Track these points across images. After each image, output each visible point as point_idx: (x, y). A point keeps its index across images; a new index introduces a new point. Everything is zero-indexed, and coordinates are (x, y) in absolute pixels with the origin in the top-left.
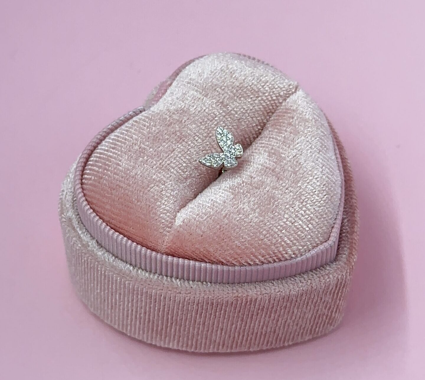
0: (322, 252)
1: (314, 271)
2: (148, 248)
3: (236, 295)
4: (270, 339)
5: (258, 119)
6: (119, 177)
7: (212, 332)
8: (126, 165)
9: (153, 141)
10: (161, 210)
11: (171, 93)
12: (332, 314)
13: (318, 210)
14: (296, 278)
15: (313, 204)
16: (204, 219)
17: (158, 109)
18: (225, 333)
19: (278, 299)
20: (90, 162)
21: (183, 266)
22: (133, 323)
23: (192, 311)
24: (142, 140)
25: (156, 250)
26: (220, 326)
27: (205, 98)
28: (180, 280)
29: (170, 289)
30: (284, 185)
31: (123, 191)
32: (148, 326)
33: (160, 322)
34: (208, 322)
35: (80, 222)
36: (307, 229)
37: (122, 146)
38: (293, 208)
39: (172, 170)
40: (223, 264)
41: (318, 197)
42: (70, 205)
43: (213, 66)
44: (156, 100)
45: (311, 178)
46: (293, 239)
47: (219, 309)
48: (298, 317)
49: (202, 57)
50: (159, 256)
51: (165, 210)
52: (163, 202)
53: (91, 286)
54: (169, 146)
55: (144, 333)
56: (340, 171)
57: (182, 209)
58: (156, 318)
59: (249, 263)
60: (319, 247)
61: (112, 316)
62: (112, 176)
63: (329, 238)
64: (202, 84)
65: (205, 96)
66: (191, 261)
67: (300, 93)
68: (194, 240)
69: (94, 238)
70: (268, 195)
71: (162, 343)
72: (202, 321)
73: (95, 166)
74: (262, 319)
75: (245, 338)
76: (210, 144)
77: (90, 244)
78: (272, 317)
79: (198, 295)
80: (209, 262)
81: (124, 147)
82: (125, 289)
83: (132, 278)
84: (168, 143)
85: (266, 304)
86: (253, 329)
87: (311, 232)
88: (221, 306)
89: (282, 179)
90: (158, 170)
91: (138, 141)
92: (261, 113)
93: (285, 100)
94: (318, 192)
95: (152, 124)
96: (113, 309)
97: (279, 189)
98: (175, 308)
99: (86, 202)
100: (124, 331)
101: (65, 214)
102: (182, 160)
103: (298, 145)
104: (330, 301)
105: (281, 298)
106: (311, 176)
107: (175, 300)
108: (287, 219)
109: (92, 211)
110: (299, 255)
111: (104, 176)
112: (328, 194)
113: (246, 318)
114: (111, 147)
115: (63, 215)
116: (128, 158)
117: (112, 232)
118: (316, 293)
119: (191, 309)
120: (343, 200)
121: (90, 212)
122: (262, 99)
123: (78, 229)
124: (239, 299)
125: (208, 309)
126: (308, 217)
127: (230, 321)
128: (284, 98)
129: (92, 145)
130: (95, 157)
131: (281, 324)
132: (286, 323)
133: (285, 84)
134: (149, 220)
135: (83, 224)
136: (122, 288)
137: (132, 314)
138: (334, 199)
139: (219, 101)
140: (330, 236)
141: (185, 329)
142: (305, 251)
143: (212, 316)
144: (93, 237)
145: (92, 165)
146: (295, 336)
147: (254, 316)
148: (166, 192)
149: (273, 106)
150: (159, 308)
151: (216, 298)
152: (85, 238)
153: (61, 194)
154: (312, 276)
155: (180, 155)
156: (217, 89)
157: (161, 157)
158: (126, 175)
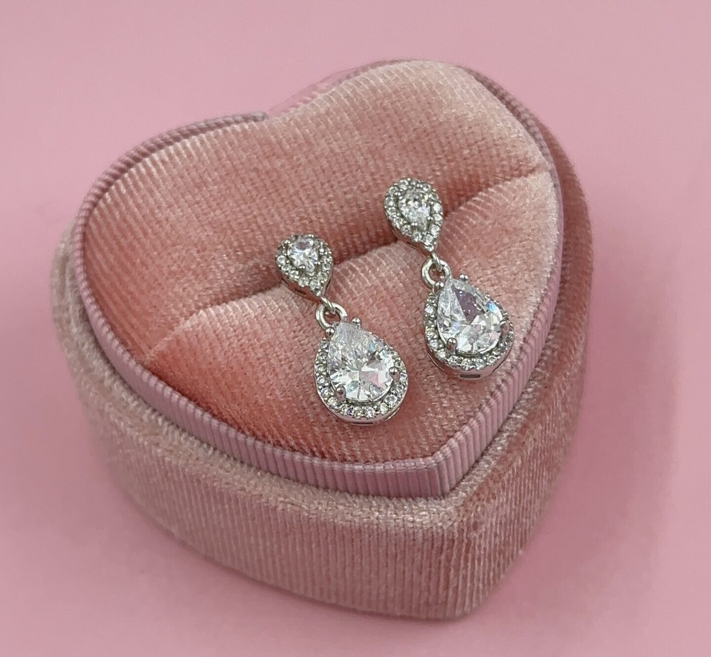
21: (170, 401)
34: (211, 516)
37: (178, 165)
48: (366, 569)
50: (138, 369)
62: (132, 208)
63: (435, 452)
64: (366, 107)
68: (195, 365)
73: (124, 183)
78: (315, 551)
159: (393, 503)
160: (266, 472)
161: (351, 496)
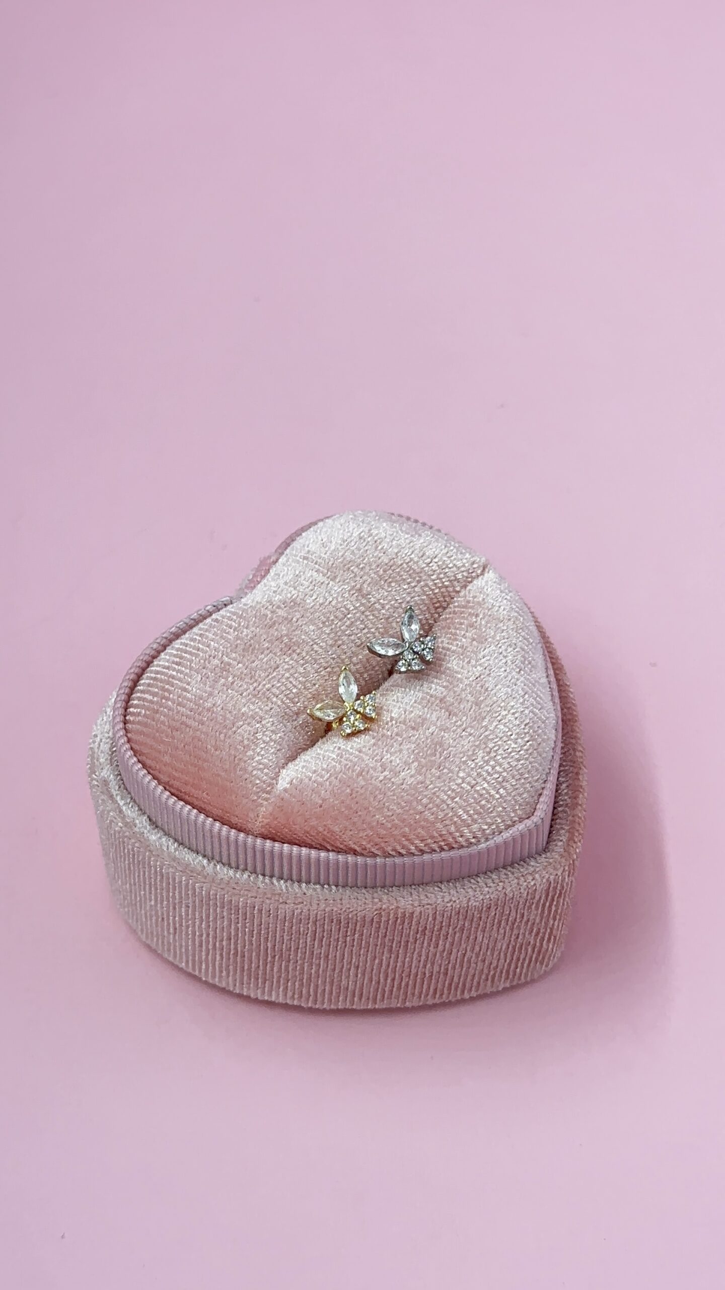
0: (522, 835)
1: (509, 868)
2: (232, 826)
3: (379, 905)
4: (439, 986)
5: (420, 617)
6: (186, 709)
7: (341, 971)
8: (198, 691)
9: (243, 651)
10: (254, 764)
11: (276, 574)
12: (541, 944)
13: (516, 765)
14: (479, 880)
15: (507, 755)
16: (325, 779)
17: (253, 601)
18: (364, 974)
19: (449, 915)
20: (139, 688)
21: (290, 856)
22: (210, 957)
23: (307, 933)
24: (225, 650)
25: (245, 829)
26: (354, 960)
27: (331, 583)
28: (286, 881)
29: (269, 896)
30: (459, 723)
31: (191, 733)
32: (235, 962)
33: (254, 954)
34: (334, 955)
35: (123, 785)
36: (498, 796)
37: (193, 660)
38: (473, 761)
39: (275, 699)
40: (355, 853)
41: (516, 743)
42: (106, 759)
43: (347, 530)
44: (252, 587)
45: (504, 713)
46: (472, 812)
47: (351, 930)
48: (484, 947)
49: (328, 518)
50: (250, 840)
51: (260, 764)
52: (258, 750)
53: (140, 895)
54: (270, 660)
55: (228, 976)
56: (554, 703)
57: (290, 764)
58: (247, 947)
59: (399, 853)
60: (516, 826)
61: (175, 946)
62: (175, 708)
63: (534, 812)
64: (327, 561)
65: (331, 580)
66: (304, 849)
67: (490, 575)
68: (308, 813)
69: (144, 813)
70: (432, 740)
71: (259, 991)
72: (323, 952)
73: (147, 694)
74: (424, 950)
75: (396, 983)
76: (339, 657)
77: (137, 822)
78: (440, 948)
79: (315, 906)
80: (333, 851)
81: (194, 661)
82: (195, 897)
83: (206, 878)
84: (268, 655)
85: (428, 923)
86: (410, 967)
87: (503, 801)
88: (354, 925)
89: (456, 715)
90: (250, 699)
91: (218, 652)
92: (426, 608)
93: (465, 587)
94: (516, 737)
95: (242, 624)
96: (177, 934)
97: (452, 729)
98: (278, 929)
99: (132, 752)
100: (197, 973)
101: (97, 774)
102: (291, 682)
103: (483, 660)
104: (538, 921)
105: (453, 912)
106: (505, 710)
107: (278, 915)
108: (463, 779)
109: (140, 766)
110: (483, 840)
111: (162, 709)
112: (532, 739)
113: (396, 947)
114: (173, 662)
115: (94, 776)
116: (202, 678)
117: (173, 800)
118: (512, 906)
119: (304, 931)
120: (558, 750)
121: (137, 768)
122: (427, 585)
123: (118, 798)
124: (383, 913)
125: (333, 929)
126: (498, 776)
127: (369, 953)
128: (464, 583)
129: (144, 659)
130: (148, 678)
131: (456, 960)
132: (464, 956)
133: (465, 561)
134: (234, 781)
135: (127, 790)
136: (190, 896)
137: (208, 942)
138: (543, 748)
139: (354, 587)
140: (535, 809)
141: (296, 967)
142: (494, 833)
143: (340, 943)
144: (142, 811)
145: (142, 692)
146: (482, 981)
147: (409, 944)
148: (263, 735)
149: (444, 597)
150: (252, 929)
151: (345, 911)
152: (129, 812)
153: (91, 741)
154: (505, 876)
155: (287, 675)
156: (352, 568)
157: (256, 678)
158: (197, 707)
159: (509, 871)
160: (392, 887)
161: (473, 878)
